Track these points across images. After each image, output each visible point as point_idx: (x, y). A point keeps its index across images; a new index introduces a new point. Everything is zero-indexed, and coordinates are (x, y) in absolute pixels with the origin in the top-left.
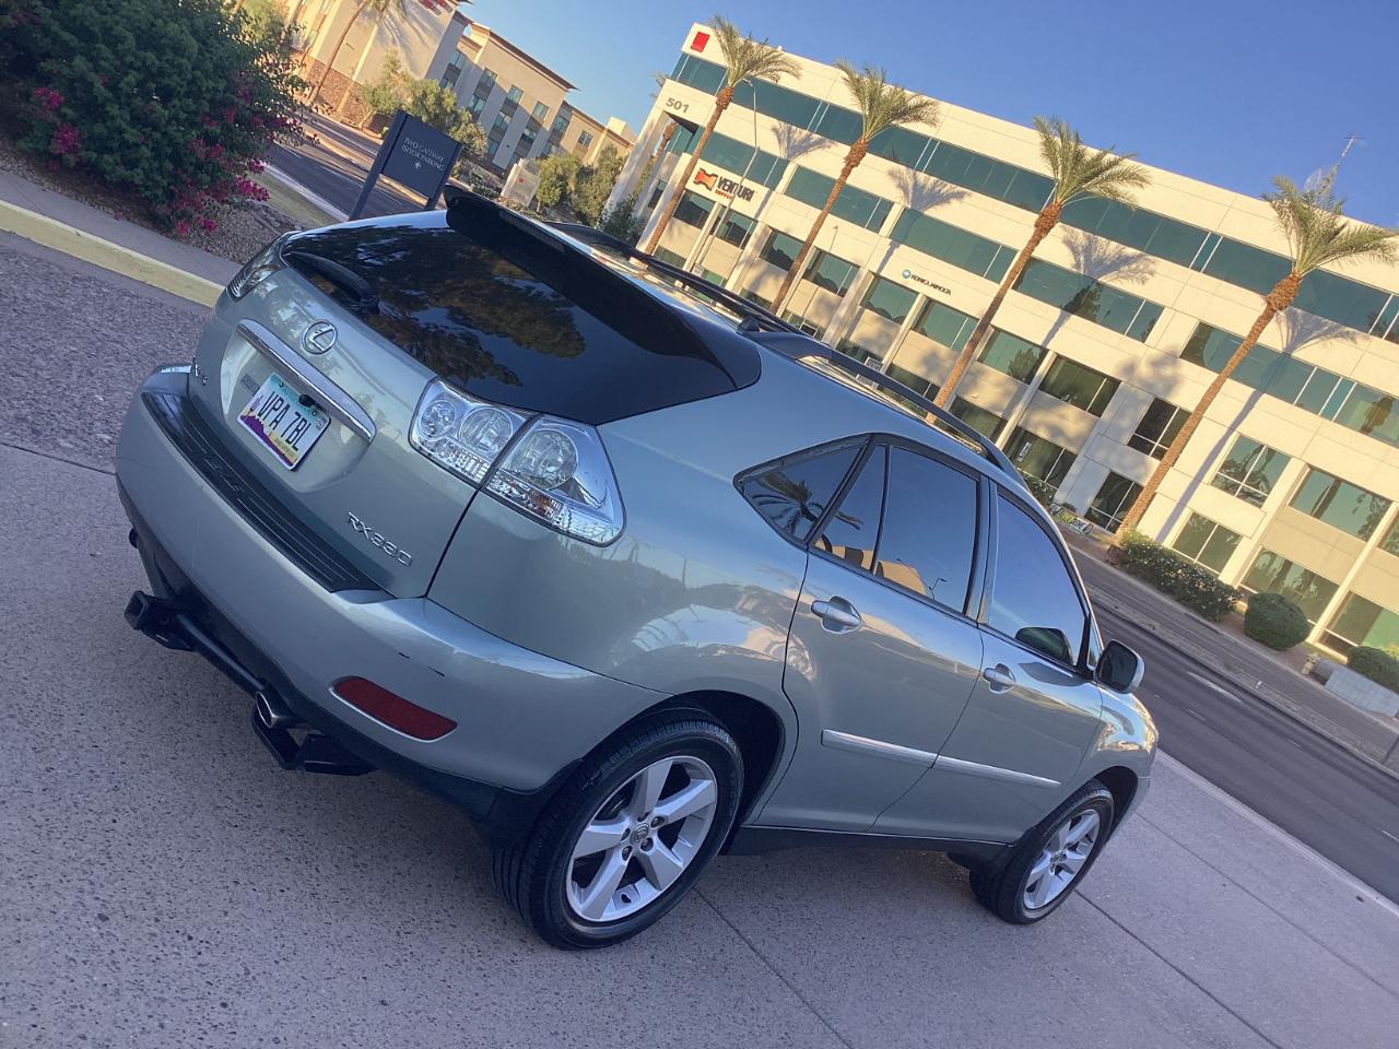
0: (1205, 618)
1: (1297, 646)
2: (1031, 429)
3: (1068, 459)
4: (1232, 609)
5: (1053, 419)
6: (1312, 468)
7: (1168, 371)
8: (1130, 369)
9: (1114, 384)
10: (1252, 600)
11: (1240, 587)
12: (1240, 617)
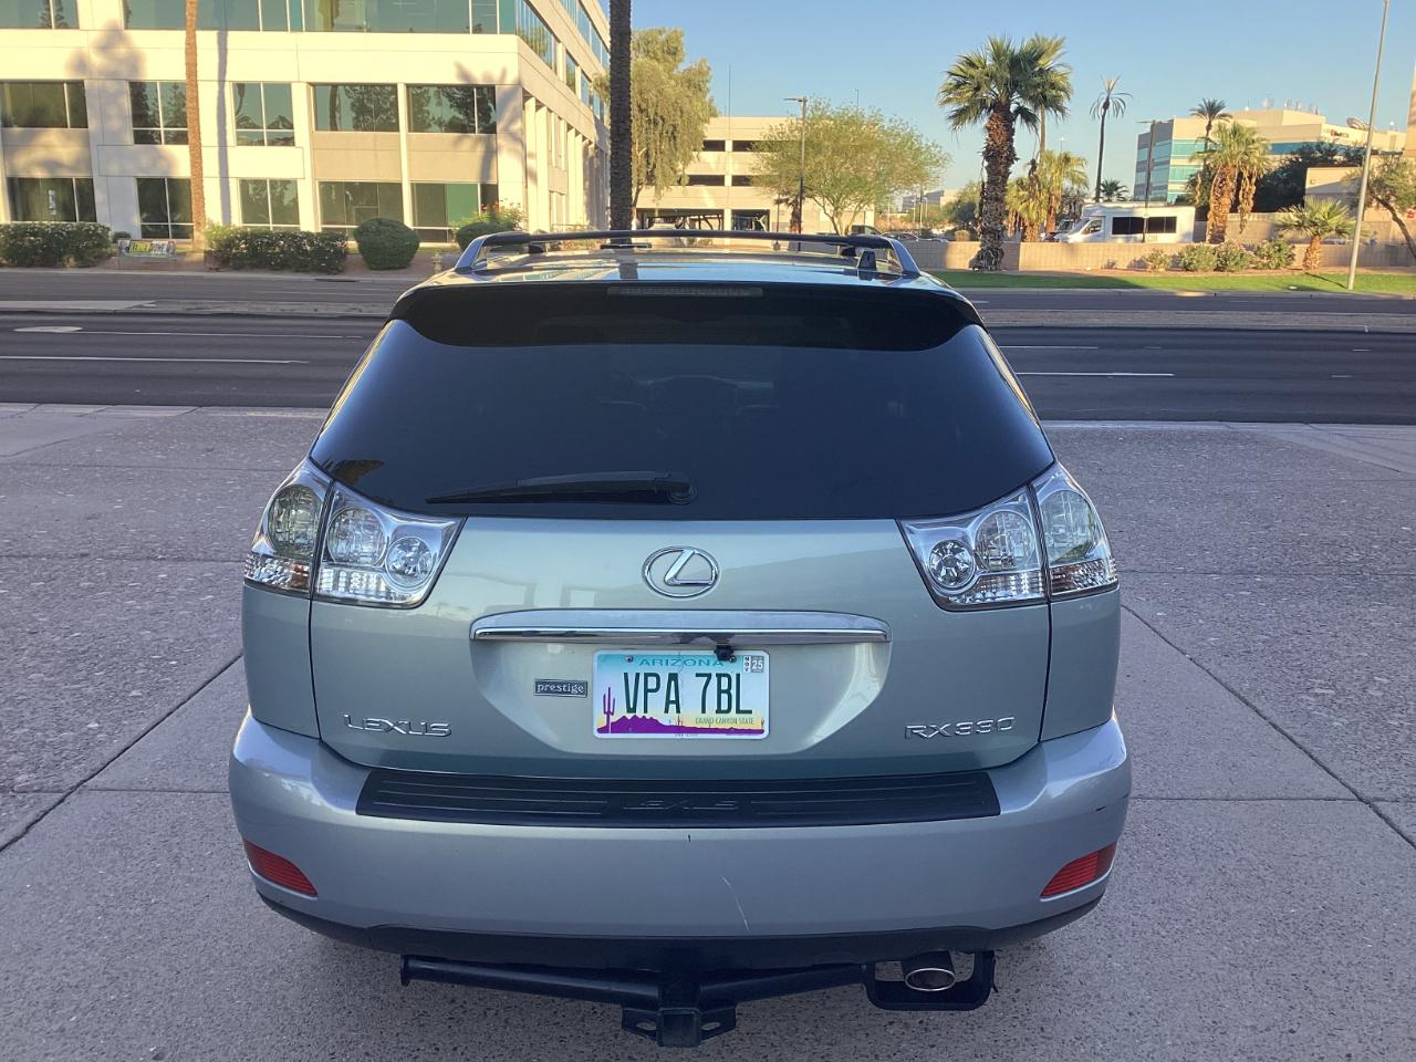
0: (330, 273)
1: (416, 255)
2: (24, 175)
3: (86, 188)
4: (347, 252)
5: (39, 154)
6: (313, 85)
7: (121, 51)
8: (81, 63)
9: (77, 87)
10: (357, 235)
11: (323, 229)
12: (355, 256)
